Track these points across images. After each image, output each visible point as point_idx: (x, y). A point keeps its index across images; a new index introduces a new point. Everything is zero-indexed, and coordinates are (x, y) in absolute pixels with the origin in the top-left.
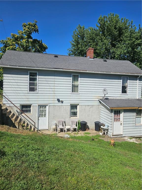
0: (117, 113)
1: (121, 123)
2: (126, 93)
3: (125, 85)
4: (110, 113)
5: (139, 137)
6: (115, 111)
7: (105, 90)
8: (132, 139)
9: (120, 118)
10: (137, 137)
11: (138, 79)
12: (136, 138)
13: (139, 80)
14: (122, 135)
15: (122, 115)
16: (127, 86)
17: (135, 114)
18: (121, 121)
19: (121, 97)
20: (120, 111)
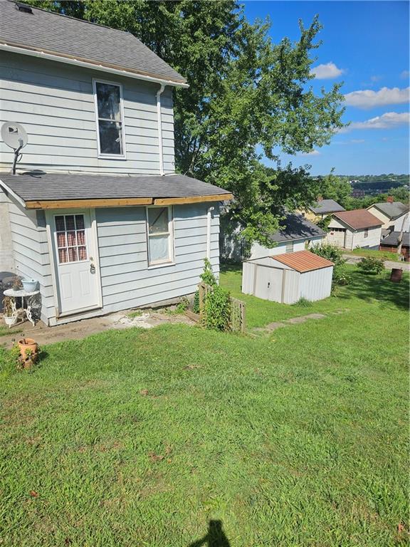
0: (70, 227)
1: (92, 267)
2: (119, 152)
3: (113, 118)
4: (34, 227)
5: (164, 303)
6: (59, 219)
7: (11, 130)
8: (137, 318)
9: (86, 245)
10: (158, 304)
11: (158, 98)
12: (154, 309)
13: (162, 106)
14: (100, 308)
15: (91, 232)
16: (120, 124)
17: (142, 226)
18: (91, 259)
19: (101, 170)
20: (80, 218)
